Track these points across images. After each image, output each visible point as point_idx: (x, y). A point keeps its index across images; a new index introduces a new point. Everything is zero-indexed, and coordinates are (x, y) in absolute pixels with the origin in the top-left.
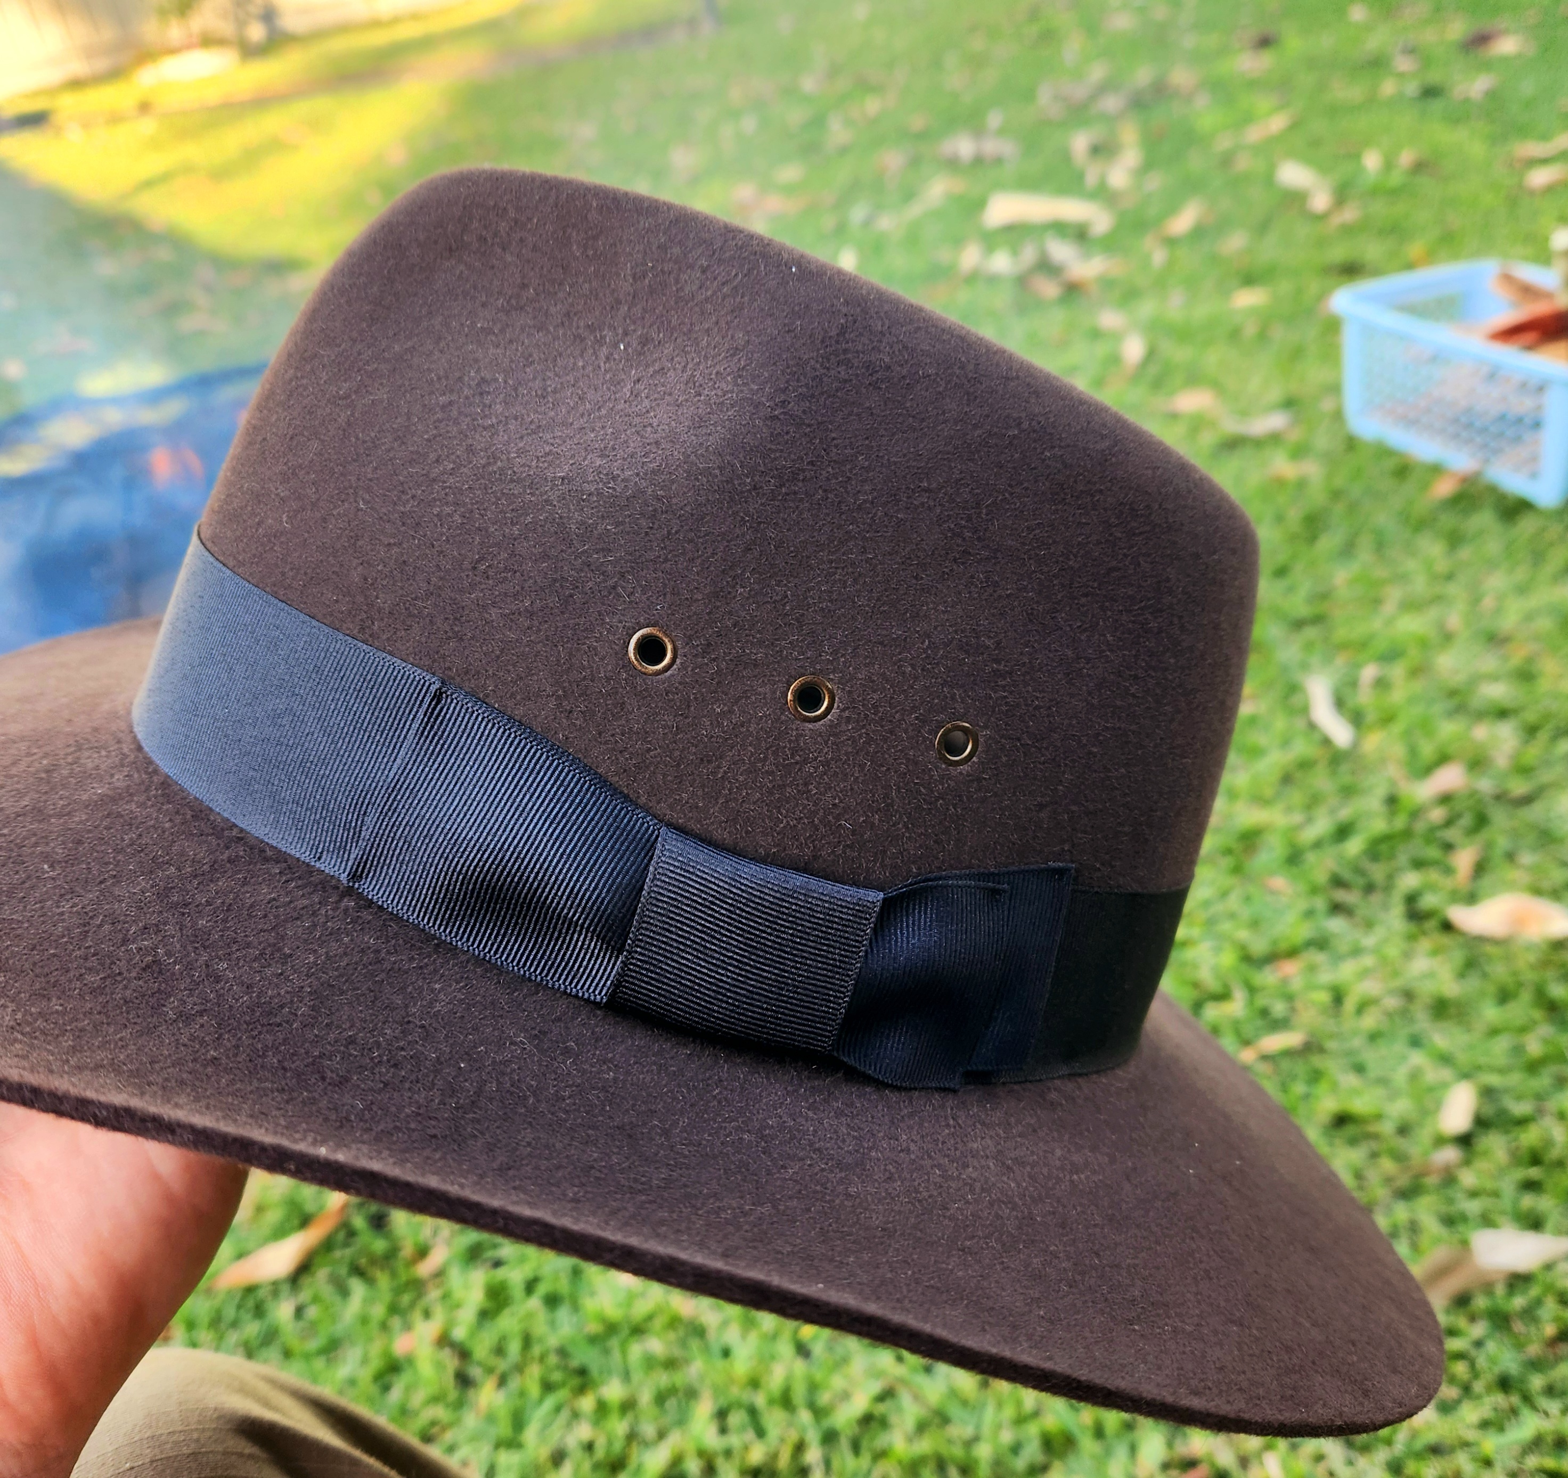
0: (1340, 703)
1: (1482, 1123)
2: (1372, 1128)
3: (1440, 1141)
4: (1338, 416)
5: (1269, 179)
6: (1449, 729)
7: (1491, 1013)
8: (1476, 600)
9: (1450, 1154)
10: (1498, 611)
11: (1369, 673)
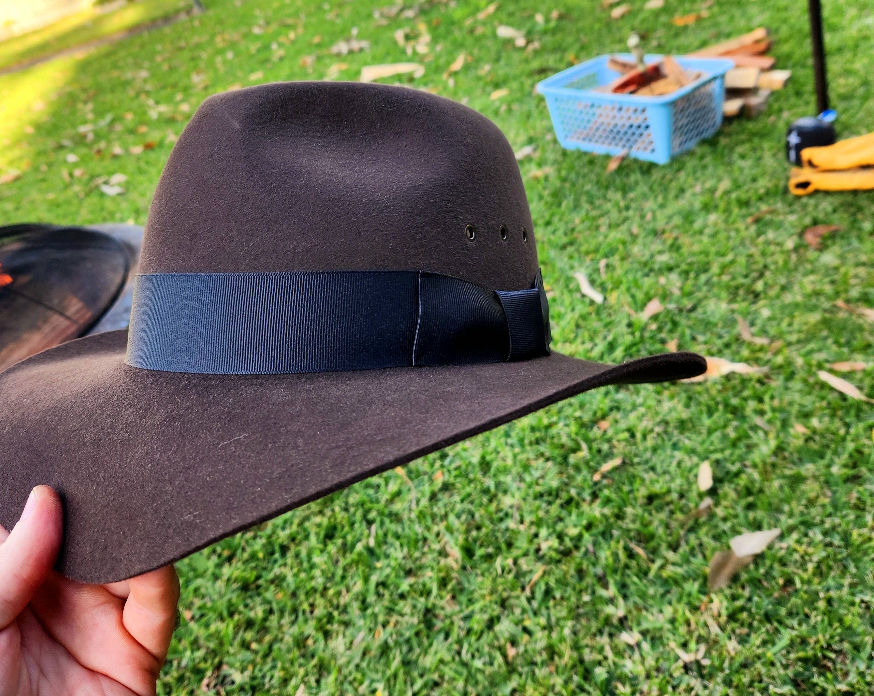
0: (592, 282)
1: (717, 480)
2: (668, 499)
3: (701, 496)
4: (555, 141)
5: (495, 36)
6: (647, 282)
7: (707, 422)
8: (643, 217)
9: (708, 501)
10: (654, 218)
11: (603, 263)
